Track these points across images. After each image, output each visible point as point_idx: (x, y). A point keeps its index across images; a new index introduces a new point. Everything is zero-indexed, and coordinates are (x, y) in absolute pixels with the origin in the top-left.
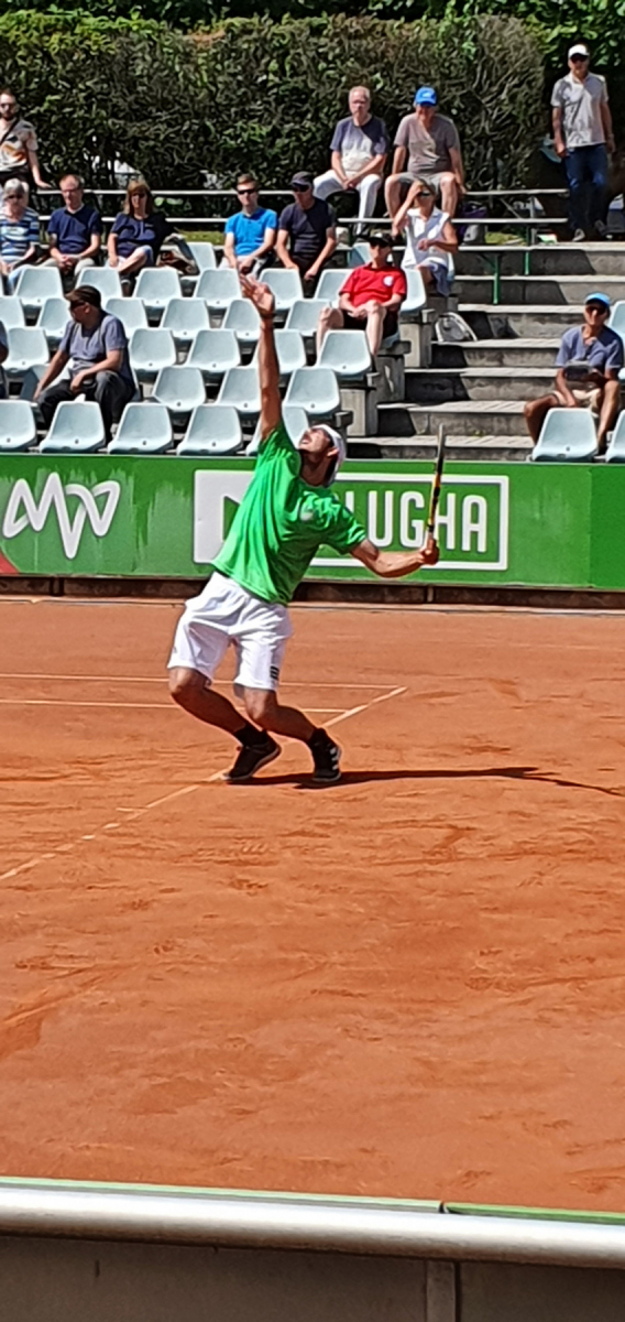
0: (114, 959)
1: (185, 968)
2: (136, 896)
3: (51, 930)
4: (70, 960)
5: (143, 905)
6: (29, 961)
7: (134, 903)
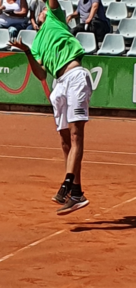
0: (99, 272)
1: (129, 278)
2: (108, 246)
3: (72, 259)
4: (80, 273)
5: (111, 250)
6: (63, 272)
7: (107, 249)
